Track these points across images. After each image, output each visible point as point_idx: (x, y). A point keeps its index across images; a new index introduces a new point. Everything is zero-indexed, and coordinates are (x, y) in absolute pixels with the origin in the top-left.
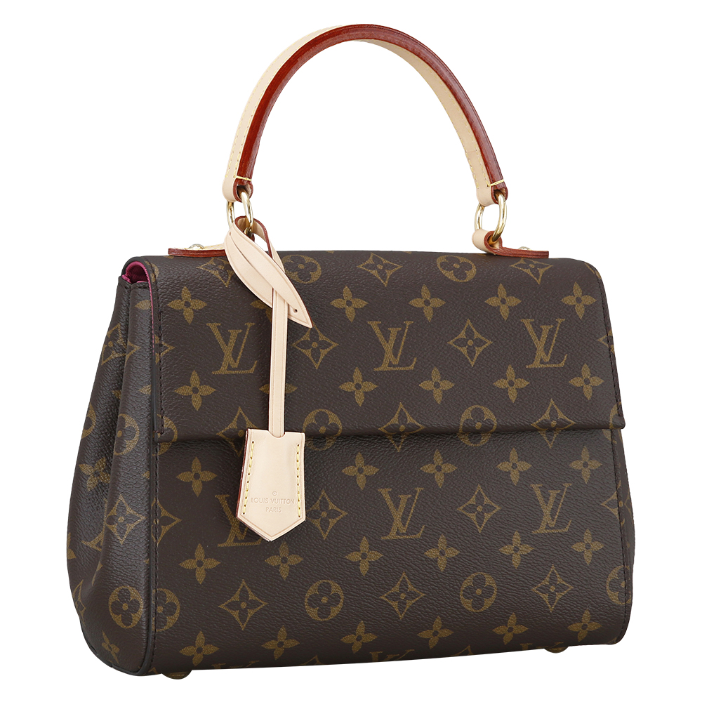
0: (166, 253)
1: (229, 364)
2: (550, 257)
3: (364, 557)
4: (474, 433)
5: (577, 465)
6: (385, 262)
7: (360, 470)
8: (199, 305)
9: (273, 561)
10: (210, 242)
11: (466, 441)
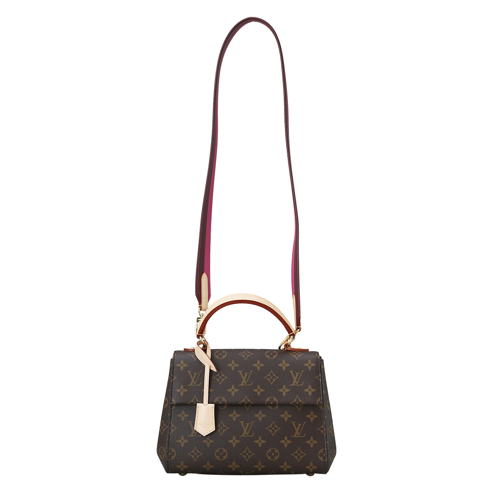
0: (183, 350)
1: (193, 382)
2: (309, 351)
3: (234, 442)
4: (274, 405)
5: (309, 416)
6: (248, 352)
7: (234, 415)
8: (186, 365)
9: (205, 441)
10: (189, 347)
11: (270, 407)
